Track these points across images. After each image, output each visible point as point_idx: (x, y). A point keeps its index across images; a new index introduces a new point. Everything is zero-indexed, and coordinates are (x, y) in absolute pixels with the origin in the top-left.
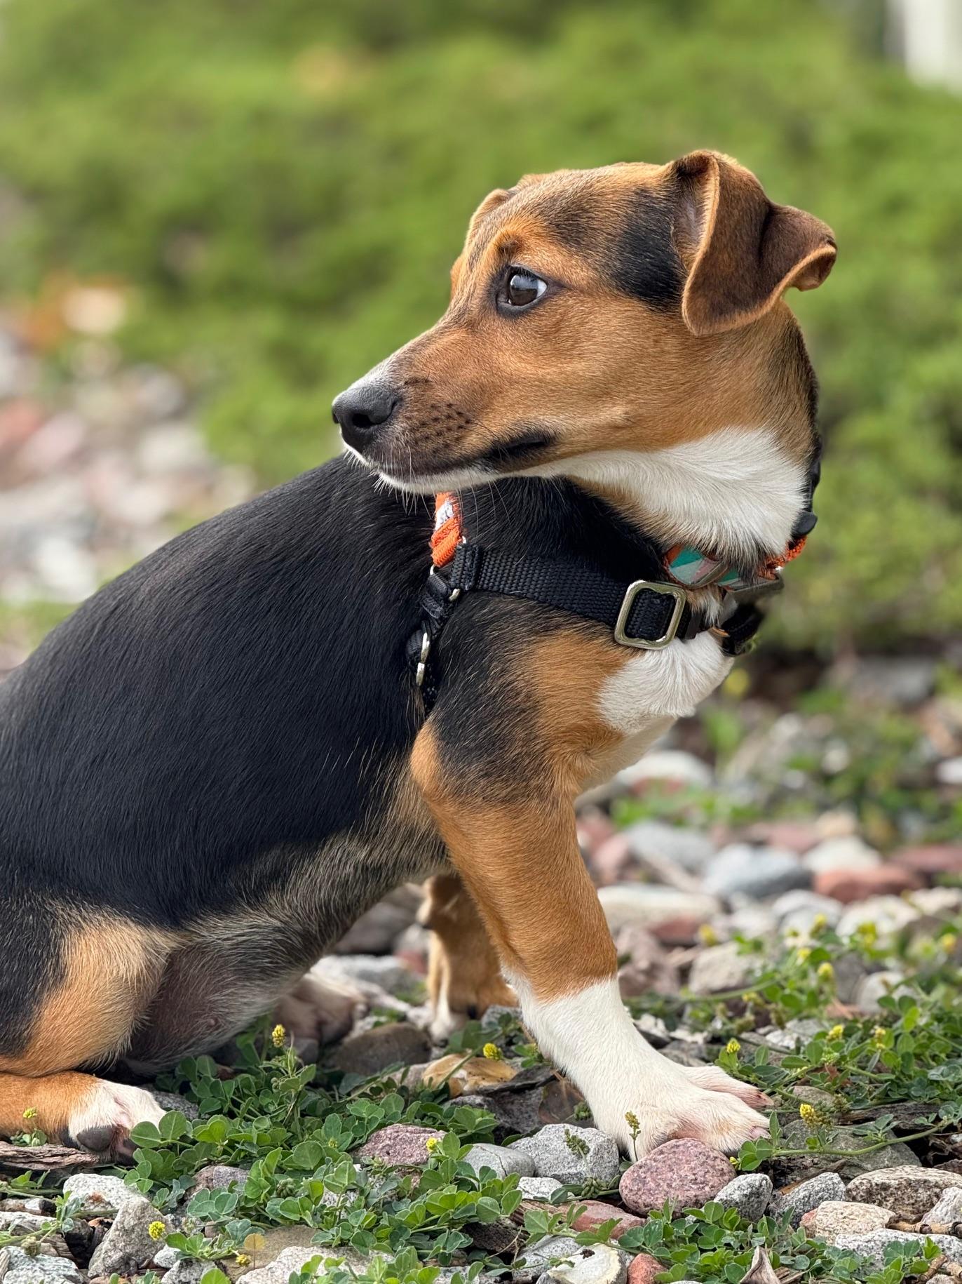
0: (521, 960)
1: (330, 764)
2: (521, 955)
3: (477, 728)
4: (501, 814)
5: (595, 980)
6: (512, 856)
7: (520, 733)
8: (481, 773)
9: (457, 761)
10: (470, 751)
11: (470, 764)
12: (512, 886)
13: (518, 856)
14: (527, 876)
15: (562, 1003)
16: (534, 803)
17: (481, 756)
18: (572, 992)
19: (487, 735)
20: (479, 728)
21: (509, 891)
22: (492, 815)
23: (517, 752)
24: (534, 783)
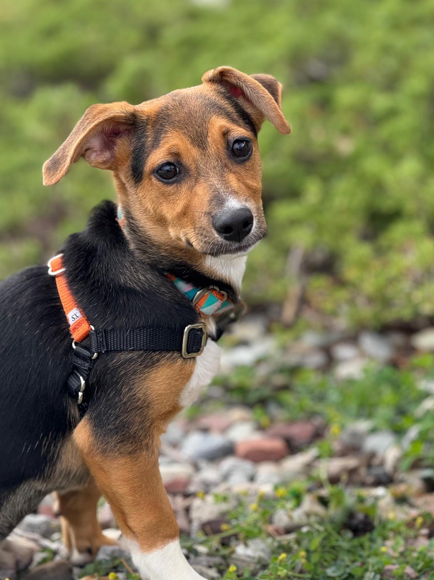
0: (134, 532)
1: (26, 449)
2: (135, 530)
3: (115, 419)
4: (128, 460)
5: (170, 540)
6: (133, 480)
7: (138, 419)
8: (119, 441)
9: (105, 436)
10: (111, 430)
11: (112, 437)
12: (131, 495)
13: (135, 480)
14: (139, 489)
15: (156, 553)
16: (144, 453)
17: (117, 433)
18: (160, 547)
19: (121, 421)
20: (116, 419)
21: (130, 498)
22: (122, 461)
23: (136, 428)
24: (144, 443)
